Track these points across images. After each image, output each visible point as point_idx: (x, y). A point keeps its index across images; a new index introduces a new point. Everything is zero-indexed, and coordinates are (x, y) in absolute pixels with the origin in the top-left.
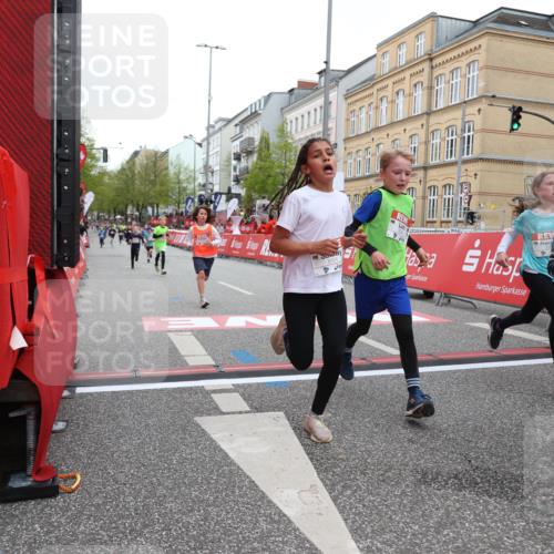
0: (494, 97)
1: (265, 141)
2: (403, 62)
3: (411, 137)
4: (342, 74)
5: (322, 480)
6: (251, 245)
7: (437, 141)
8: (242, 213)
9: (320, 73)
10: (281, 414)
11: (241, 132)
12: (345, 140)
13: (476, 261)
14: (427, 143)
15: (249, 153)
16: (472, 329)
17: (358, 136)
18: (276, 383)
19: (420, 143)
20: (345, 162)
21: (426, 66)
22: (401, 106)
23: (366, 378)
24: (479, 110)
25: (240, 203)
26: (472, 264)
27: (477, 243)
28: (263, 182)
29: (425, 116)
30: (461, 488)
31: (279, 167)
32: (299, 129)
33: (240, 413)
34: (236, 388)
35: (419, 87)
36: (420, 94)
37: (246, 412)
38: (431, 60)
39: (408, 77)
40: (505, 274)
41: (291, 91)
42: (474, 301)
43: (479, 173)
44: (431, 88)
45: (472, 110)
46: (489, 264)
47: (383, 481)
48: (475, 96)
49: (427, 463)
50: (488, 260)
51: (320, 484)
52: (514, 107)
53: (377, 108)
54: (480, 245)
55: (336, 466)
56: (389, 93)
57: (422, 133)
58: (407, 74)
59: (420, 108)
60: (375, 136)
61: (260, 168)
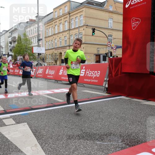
0: (87, 25)
1: (19, 37)
2: (61, 14)
3: (65, 37)
4: (43, 17)
5: (38, 142)
6: (16, 71)
7: (72, 38)
8: (13, 61)
9: (36, 17)
10: (26, 123)
11: (11, 35)
12: (45, 38)
13: (84, 73)
14: (69, 38)
15: (14, 42)
16: (83, 92)
17: (49, 36)
18: (24, 114)
19: (67, 39)
20: (45, 44)
21: (68, 16)
22: (61, 28)
23: (53, 109)
24: (84, 29)
25: (12, 57)
26: (83, 74)
27: (84, 68)
28: (20, 51)
29: (69, 31)
30: (80, 139)
31: (24, 46)
32: (31, 34)
33: (12, 125)
34: (11, 117)
35: (66, 22)
36: (67, 24)
37: (14, 124)
38: (69, 14)
39: (63, 19)
40: (92, 76)
41: (27, 22)
42: (84, 84)
43: (84, 47)
44: (70, 22)
45: (81, 29)
46: (87, 73)
47: (57, 140)
48: (82, 25)
49: (70, 133)
50: (87, 72)
51: (38, 144)
52: (93, 28)
53: (54, 28)
54: (85, 68)
55: (43, 137)
56: (57, 23)
57: (68, 36)
58: (63, 18)
59: (67, 28)
60: (54, 36)
61: (18, 46)
